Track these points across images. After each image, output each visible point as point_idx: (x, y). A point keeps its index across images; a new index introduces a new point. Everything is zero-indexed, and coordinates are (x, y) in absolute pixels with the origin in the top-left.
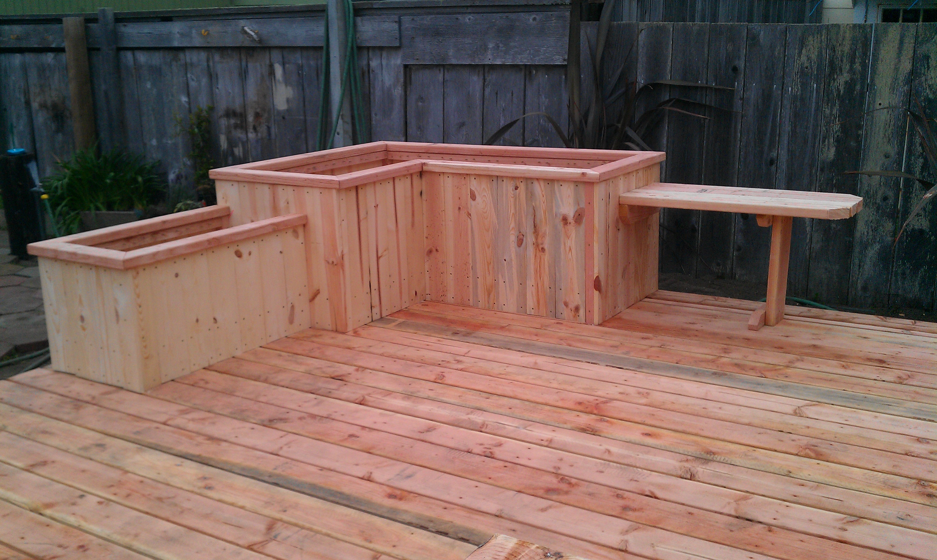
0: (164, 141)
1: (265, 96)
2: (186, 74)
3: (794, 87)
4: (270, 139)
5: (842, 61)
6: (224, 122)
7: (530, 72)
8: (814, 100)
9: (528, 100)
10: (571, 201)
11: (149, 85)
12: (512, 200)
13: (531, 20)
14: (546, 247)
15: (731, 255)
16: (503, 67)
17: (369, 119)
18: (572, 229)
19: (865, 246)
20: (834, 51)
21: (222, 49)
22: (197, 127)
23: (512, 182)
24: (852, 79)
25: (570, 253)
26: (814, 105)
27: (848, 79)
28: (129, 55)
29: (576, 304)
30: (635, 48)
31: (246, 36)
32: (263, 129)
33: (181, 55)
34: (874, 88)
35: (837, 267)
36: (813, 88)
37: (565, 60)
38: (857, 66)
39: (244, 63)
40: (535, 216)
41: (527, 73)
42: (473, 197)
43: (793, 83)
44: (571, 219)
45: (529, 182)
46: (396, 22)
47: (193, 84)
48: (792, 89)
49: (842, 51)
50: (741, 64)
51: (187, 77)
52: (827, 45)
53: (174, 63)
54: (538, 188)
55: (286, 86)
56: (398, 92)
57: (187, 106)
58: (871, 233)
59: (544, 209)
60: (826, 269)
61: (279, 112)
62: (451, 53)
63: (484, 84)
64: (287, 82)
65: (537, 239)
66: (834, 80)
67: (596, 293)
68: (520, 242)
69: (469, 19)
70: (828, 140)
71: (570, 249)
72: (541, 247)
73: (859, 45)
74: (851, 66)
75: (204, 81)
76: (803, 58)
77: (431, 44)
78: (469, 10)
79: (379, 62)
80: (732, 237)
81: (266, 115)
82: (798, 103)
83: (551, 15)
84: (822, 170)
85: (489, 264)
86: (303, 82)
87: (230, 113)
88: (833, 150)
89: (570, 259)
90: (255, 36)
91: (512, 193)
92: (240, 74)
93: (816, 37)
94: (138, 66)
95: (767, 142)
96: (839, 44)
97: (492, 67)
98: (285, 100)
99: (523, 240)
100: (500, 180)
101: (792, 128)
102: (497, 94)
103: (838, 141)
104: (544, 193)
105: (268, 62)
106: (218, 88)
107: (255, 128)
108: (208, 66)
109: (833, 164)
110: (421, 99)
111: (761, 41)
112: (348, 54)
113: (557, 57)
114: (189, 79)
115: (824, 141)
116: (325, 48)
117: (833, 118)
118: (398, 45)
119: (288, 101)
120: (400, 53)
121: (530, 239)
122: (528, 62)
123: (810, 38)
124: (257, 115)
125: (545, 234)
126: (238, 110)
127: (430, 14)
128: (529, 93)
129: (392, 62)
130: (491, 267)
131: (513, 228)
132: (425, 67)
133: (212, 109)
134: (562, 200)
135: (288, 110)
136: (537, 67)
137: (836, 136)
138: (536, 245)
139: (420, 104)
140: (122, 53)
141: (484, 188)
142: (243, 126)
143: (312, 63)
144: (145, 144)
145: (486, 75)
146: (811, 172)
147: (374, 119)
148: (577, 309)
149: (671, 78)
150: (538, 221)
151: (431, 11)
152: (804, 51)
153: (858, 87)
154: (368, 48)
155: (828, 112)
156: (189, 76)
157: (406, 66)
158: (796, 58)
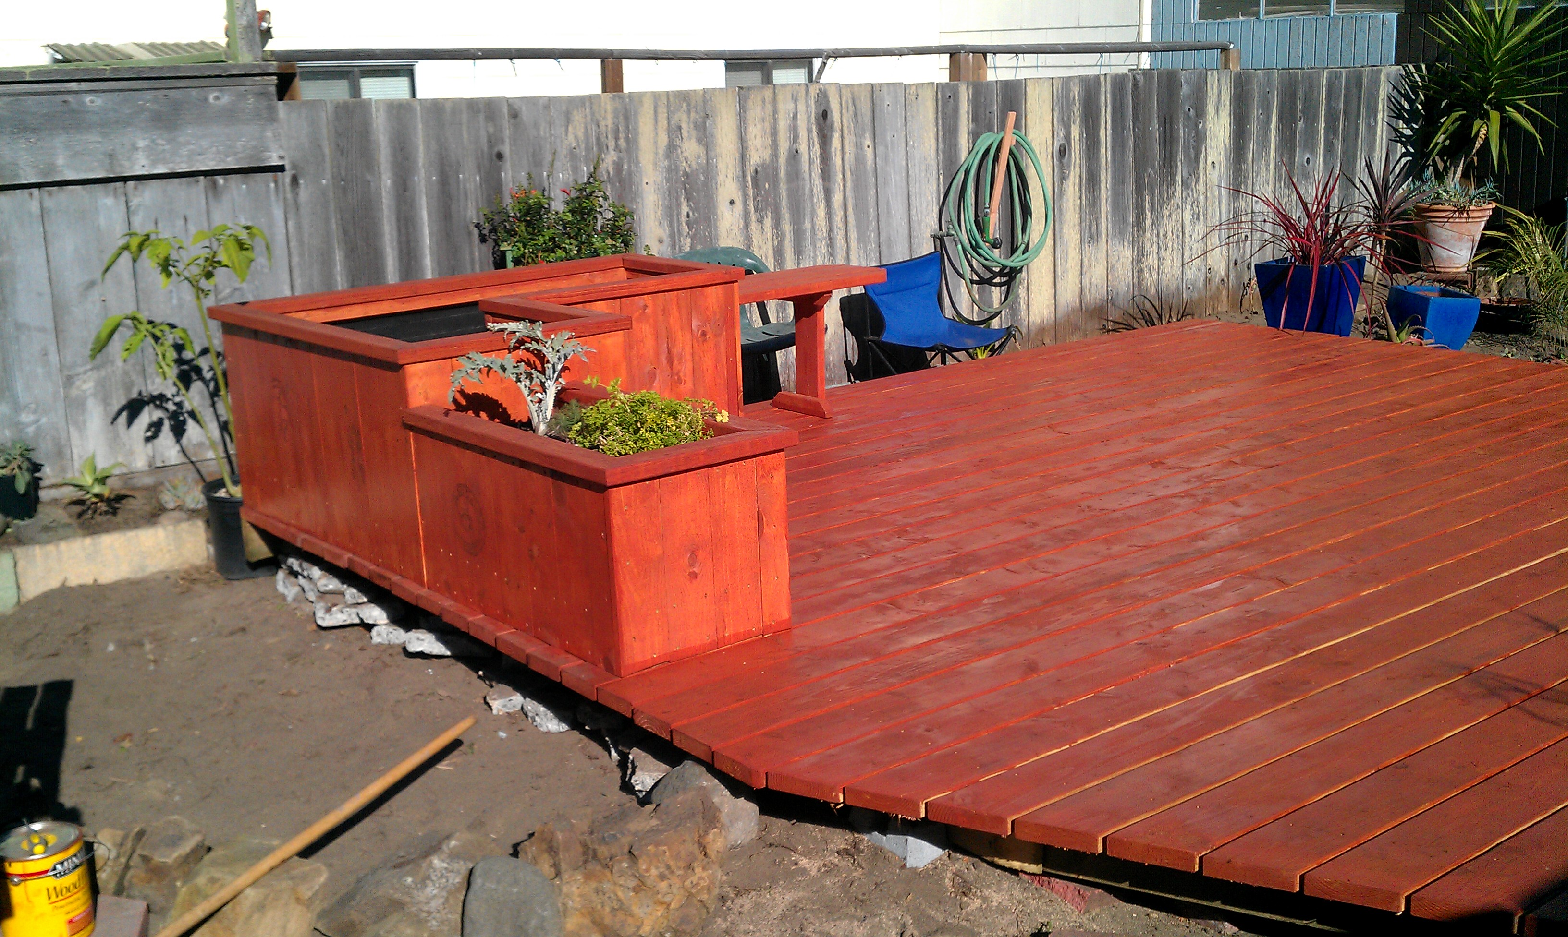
3: (564, 172)
7: (215, 184)
13: (212, 100)
16: (163, 178)
20: (599, 126)
24: (619, 158)
27: (615, 159)
34: (640, 166)
36: (584, 172)
37: (281, 158)
38: (622, 143)
41: (210, 183)
43: (563, 167)
48: (562, 175)
50: (506, 149)
52: (592, 120)
63: (128, 210)
66: (603, 160)
69: (91, 102)
74: (616, 143)
76: (571, 137)
78: (85, 86)
83: (243, 91)
97: (141, 180)
111: (524, 118)
113: (268, 154)
122: (213, 165)
123: (575, 113)
125: (681, 359)
128: (216, 217)
136: (228, 174)
138: (671, 376)
145: (130, 195)
150: (672, 345)
152: (570, 129)
158: (563, 137)
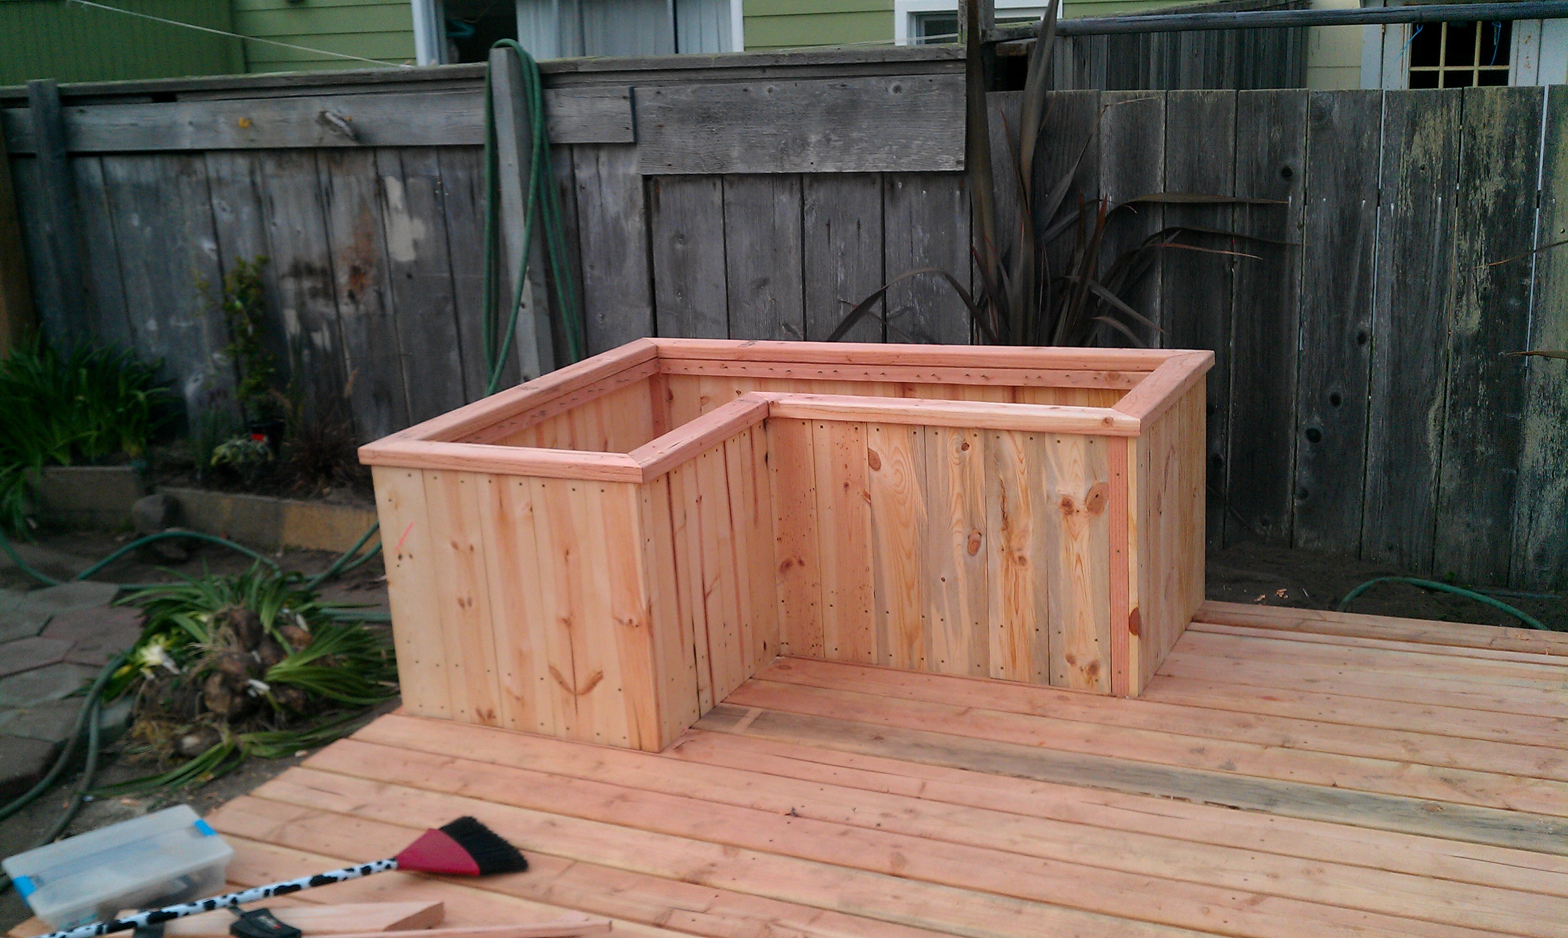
0: (172, 322)
1: (369, 237)
2: (210, 199)
3: (1399, 203)
4: (384, 316)
5: (1489, 155)
6: (289, 286)
7: (893, 186)
8: (1438, 226)
9: (890, 236)
10: (1080, 469)
11: (135, 221)
12: (956, 470)
13: (891, 91)
14: (1028, 553)
15: (1289, 505)
16: (839, 177)
17: (580, 277)
18: (1081, 522)
19: (1540, 483)
20: (1475, 138)
21: (280, 153)
22: (240, 298)
23: (955, 436)
24: (1508, 187)
25: (1079, 566)
26: (1438, 233)
27: (1501, 187)
28: (93, 165)
29: (1090, 659)
30: (1094, 139)
31: (327, 128)
32: (369, 297)
33: (197, 164)
34: (1551, 203)
35: (1489, 521)
36: (1436, 205)
37: (959, 162)
38: (1518, 164)
39: (324, 178)
40: (1004, 498)
41: (887, 187)
42: (874, 463)
43: (1397, 195)
44: (1079, 503)
45: (991, 436)
46: (625, 98)
47: (225, 217)
48: (1396, 206)
49: (1488, 137)
50: (1299, 163)
51: (211, 205)
52: (1461, 127)
53: (184, 179)
54: (1010, 447)
55: (411, 217)
56: (634, 225)
57: (214, 257)
58: (1550, 459)
59: (1023, 483)
60: (1468, 525)
61: (399, 266)
62: (735, 153)
63: (803, 209)
64: (412, 209)
65: (1009, 540)
66: (1476, 189)
67: (1134, 639)
68: (974, 546)
69: (770, 91)
70: (1468, 298)
71: (1079, 559)
72: (1017, 555)
73: (1521, 125)
74: (1507, 164)
75: (247, 211)
76: (1417, 151)
77: (695, 137)
78: (769, 74)
79: (593, 170)
80: (1291, 473)
81: (373, 272)
82: (1409, 233)
83: (931, 81)
84: (1457, 350)
85: (909, 587)
86: (444, 210)
87: (300, 270)
88: (1476, 317)
89: (1079, 578)
90: (347, 129)
91: (956, 455)
92: (318, 197)
93: (1439, 113)
94: (111, 186)
95: (1352, 302)
96: (1482, 125)
97: (818, 178)
98: (410, 244)
99: (979, 543)
100: (930, 433)
101: (1398, 277)
102: (829, 225)
103: (1484, 298)
104: (1022, 456)
105: (372, 174)
106: (275, 224)
107: (352, 296)
108: (253, 184)
109: (1477, 338)
110: (680, 237)
111: (1336, 120)
112: (535, 158)
113: (945, 157)
114: (217, 209)
115: (1459, 299)
116: (487, 149)
117: (1475, 257)
118: (631, 140)
119: (416, 244)
120: (636, 156)
121: (995, 540)
122: (887, 167)
123: (1429, 115)
124: (356, 273)
125: (1025, 531)
126: (318, 263)
127: (690, 81)
128: (891, 225)
129: (621, 171)
130: (914, 592)
131: (958, 521)
132: (685, 178)
133: (264, 262)
134: (1060, 469)
135: (416, 262)
136: (906, 176)
137: (1481, 289)
138: (1008, 552)
139: (679, 246)
140: (79, 162)
141: (897, 449)
142: (329, 292)
143: (461, 174)
144: (134, 331)
145: (806, 192)
146: (1436, 354)
147: (589, 275)
148: (1093, 668)
149: (1164, 190)
150: (1010, 507)
151: (693, 75)
152: (1417, 138)
153: (1521, 201)
154: (571, 146)
155: (1465, 246)
156: (215, 201)
157: (647, 179)
158: (1402, 150)
